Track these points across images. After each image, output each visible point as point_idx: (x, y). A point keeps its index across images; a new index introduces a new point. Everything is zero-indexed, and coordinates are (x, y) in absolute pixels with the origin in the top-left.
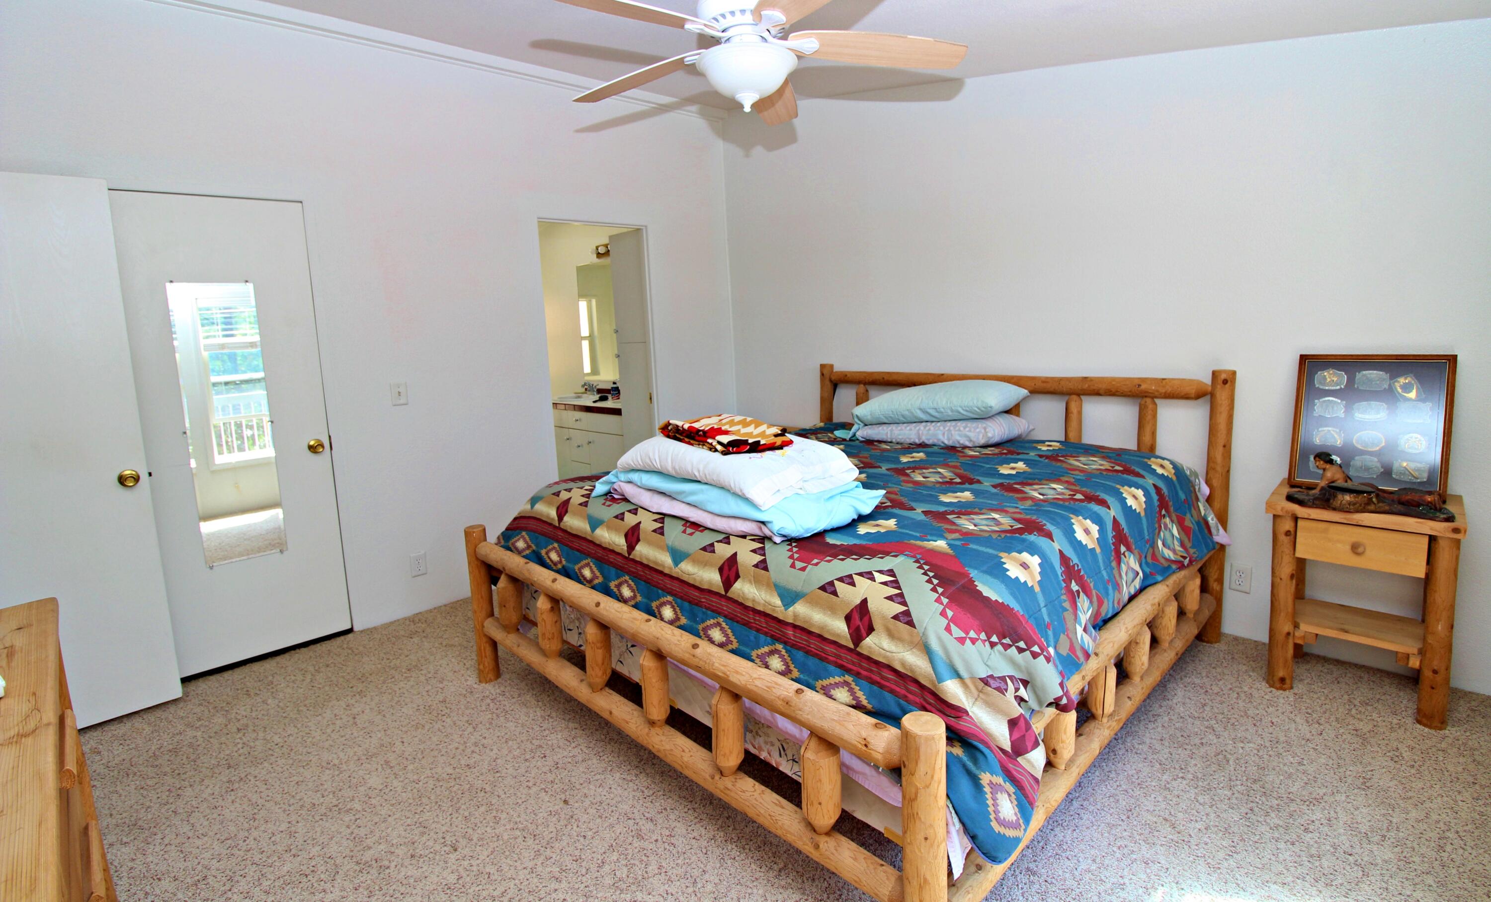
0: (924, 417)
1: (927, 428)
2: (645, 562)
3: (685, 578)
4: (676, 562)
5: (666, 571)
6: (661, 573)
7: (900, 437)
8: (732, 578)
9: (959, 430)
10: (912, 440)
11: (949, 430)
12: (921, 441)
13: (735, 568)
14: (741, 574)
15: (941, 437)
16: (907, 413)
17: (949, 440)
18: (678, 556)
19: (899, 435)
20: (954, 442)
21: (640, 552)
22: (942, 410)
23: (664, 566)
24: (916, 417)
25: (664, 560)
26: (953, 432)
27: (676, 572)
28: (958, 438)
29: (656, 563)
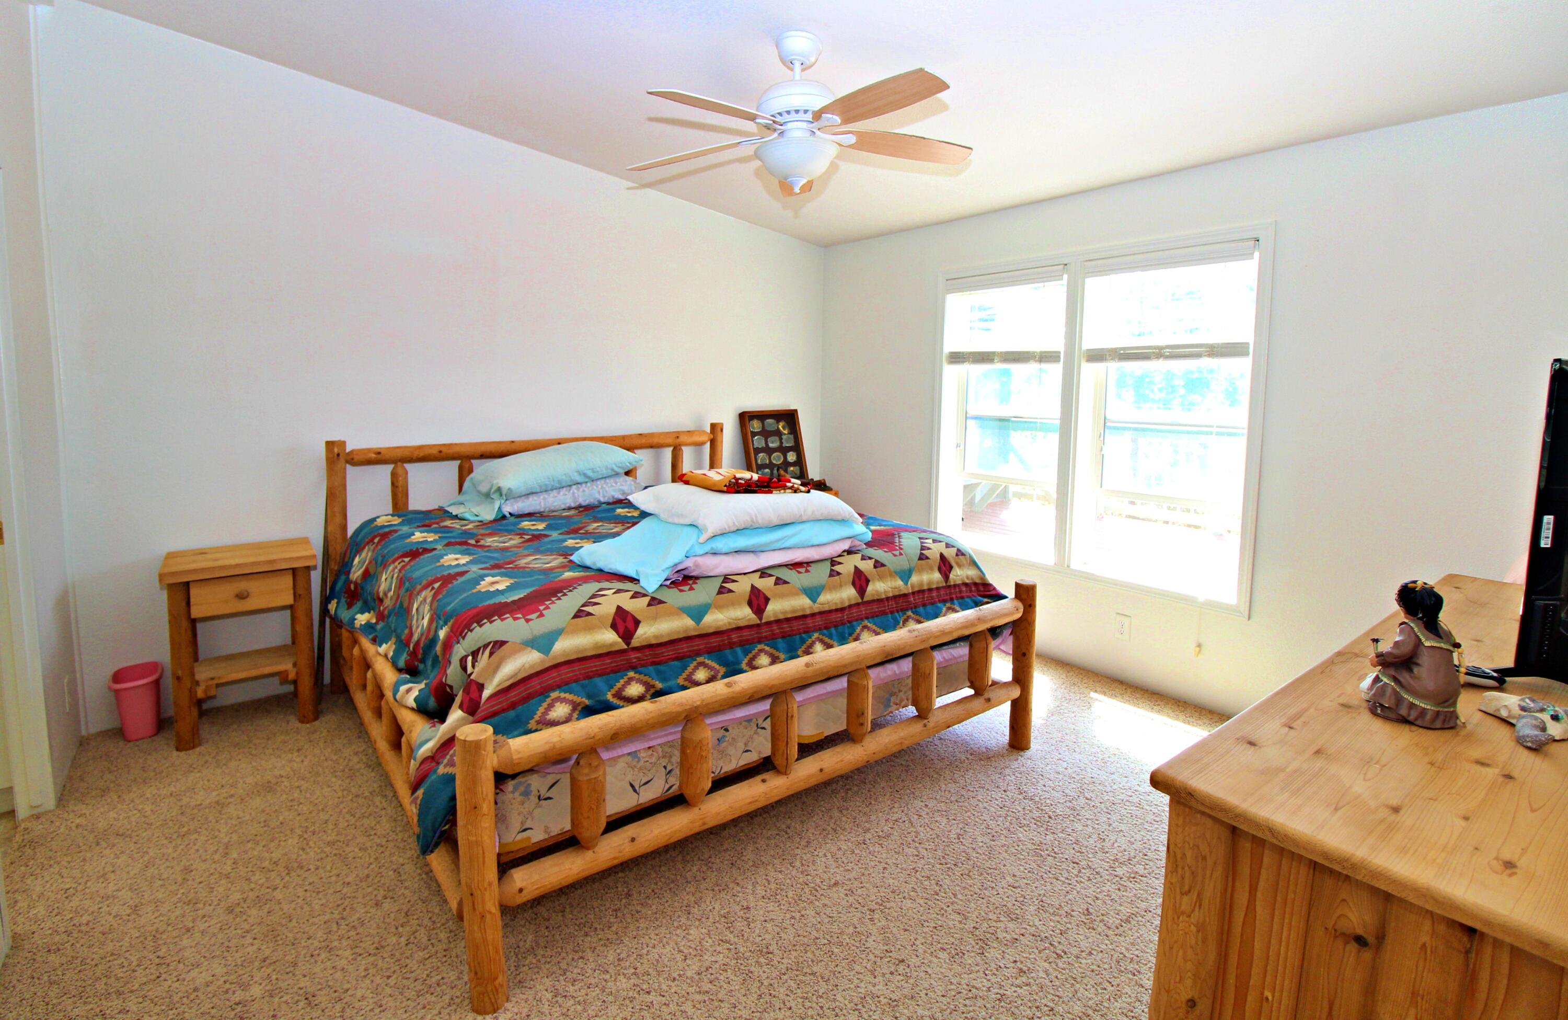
0: (579, 479)
1: (581, 490)
2: (781, 617)
3: (827, 608)
4: (814, 601)
5: (808, 612)
6: (804, 617)
7: (555, 504)
8: (864, 584)
9: (612, 486)
10: (568, 505)
11: (602, 487)
12: (577, 504)
13: (863, 577)
14: (869, 577)
15: (597, 496)
16: (564, 477)
17: (604, 497)
18: (812, 593)
19: (554, 502)
20: (609, 498)
21: (773, 610)
22: (598, 469)
23: (804, 609)
24: (571, 480)
25: (802, 603)
26: (607, 489)
27: (817, 608)
28: (613, 493)
29: (794, 611)
